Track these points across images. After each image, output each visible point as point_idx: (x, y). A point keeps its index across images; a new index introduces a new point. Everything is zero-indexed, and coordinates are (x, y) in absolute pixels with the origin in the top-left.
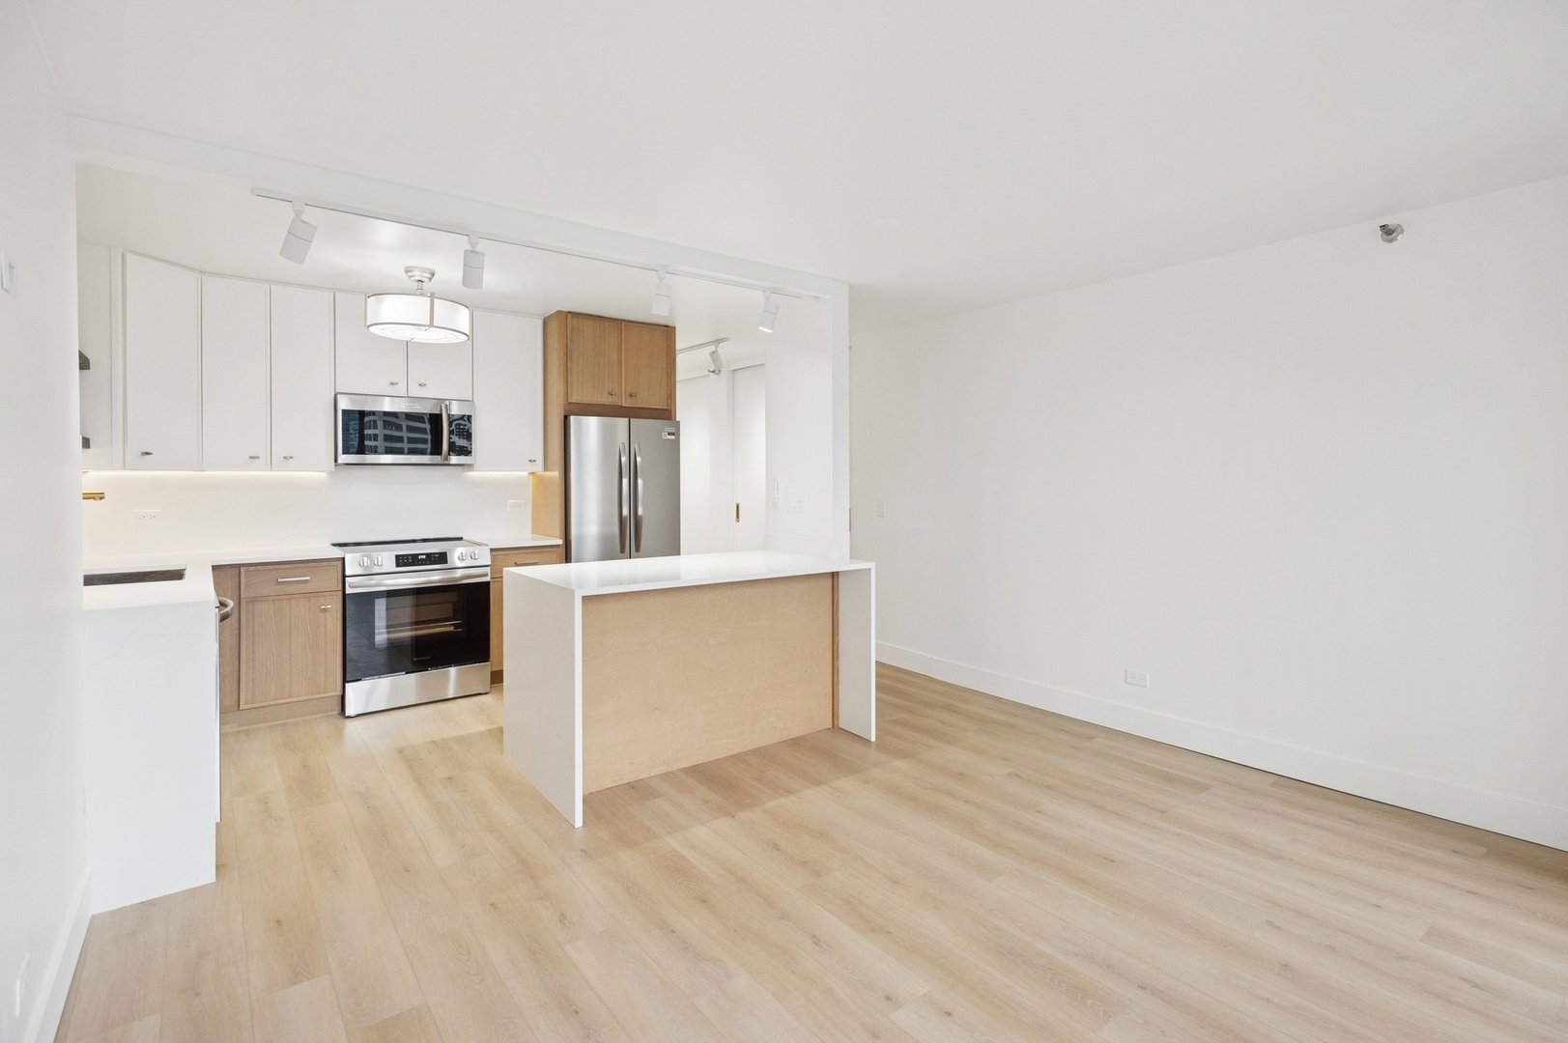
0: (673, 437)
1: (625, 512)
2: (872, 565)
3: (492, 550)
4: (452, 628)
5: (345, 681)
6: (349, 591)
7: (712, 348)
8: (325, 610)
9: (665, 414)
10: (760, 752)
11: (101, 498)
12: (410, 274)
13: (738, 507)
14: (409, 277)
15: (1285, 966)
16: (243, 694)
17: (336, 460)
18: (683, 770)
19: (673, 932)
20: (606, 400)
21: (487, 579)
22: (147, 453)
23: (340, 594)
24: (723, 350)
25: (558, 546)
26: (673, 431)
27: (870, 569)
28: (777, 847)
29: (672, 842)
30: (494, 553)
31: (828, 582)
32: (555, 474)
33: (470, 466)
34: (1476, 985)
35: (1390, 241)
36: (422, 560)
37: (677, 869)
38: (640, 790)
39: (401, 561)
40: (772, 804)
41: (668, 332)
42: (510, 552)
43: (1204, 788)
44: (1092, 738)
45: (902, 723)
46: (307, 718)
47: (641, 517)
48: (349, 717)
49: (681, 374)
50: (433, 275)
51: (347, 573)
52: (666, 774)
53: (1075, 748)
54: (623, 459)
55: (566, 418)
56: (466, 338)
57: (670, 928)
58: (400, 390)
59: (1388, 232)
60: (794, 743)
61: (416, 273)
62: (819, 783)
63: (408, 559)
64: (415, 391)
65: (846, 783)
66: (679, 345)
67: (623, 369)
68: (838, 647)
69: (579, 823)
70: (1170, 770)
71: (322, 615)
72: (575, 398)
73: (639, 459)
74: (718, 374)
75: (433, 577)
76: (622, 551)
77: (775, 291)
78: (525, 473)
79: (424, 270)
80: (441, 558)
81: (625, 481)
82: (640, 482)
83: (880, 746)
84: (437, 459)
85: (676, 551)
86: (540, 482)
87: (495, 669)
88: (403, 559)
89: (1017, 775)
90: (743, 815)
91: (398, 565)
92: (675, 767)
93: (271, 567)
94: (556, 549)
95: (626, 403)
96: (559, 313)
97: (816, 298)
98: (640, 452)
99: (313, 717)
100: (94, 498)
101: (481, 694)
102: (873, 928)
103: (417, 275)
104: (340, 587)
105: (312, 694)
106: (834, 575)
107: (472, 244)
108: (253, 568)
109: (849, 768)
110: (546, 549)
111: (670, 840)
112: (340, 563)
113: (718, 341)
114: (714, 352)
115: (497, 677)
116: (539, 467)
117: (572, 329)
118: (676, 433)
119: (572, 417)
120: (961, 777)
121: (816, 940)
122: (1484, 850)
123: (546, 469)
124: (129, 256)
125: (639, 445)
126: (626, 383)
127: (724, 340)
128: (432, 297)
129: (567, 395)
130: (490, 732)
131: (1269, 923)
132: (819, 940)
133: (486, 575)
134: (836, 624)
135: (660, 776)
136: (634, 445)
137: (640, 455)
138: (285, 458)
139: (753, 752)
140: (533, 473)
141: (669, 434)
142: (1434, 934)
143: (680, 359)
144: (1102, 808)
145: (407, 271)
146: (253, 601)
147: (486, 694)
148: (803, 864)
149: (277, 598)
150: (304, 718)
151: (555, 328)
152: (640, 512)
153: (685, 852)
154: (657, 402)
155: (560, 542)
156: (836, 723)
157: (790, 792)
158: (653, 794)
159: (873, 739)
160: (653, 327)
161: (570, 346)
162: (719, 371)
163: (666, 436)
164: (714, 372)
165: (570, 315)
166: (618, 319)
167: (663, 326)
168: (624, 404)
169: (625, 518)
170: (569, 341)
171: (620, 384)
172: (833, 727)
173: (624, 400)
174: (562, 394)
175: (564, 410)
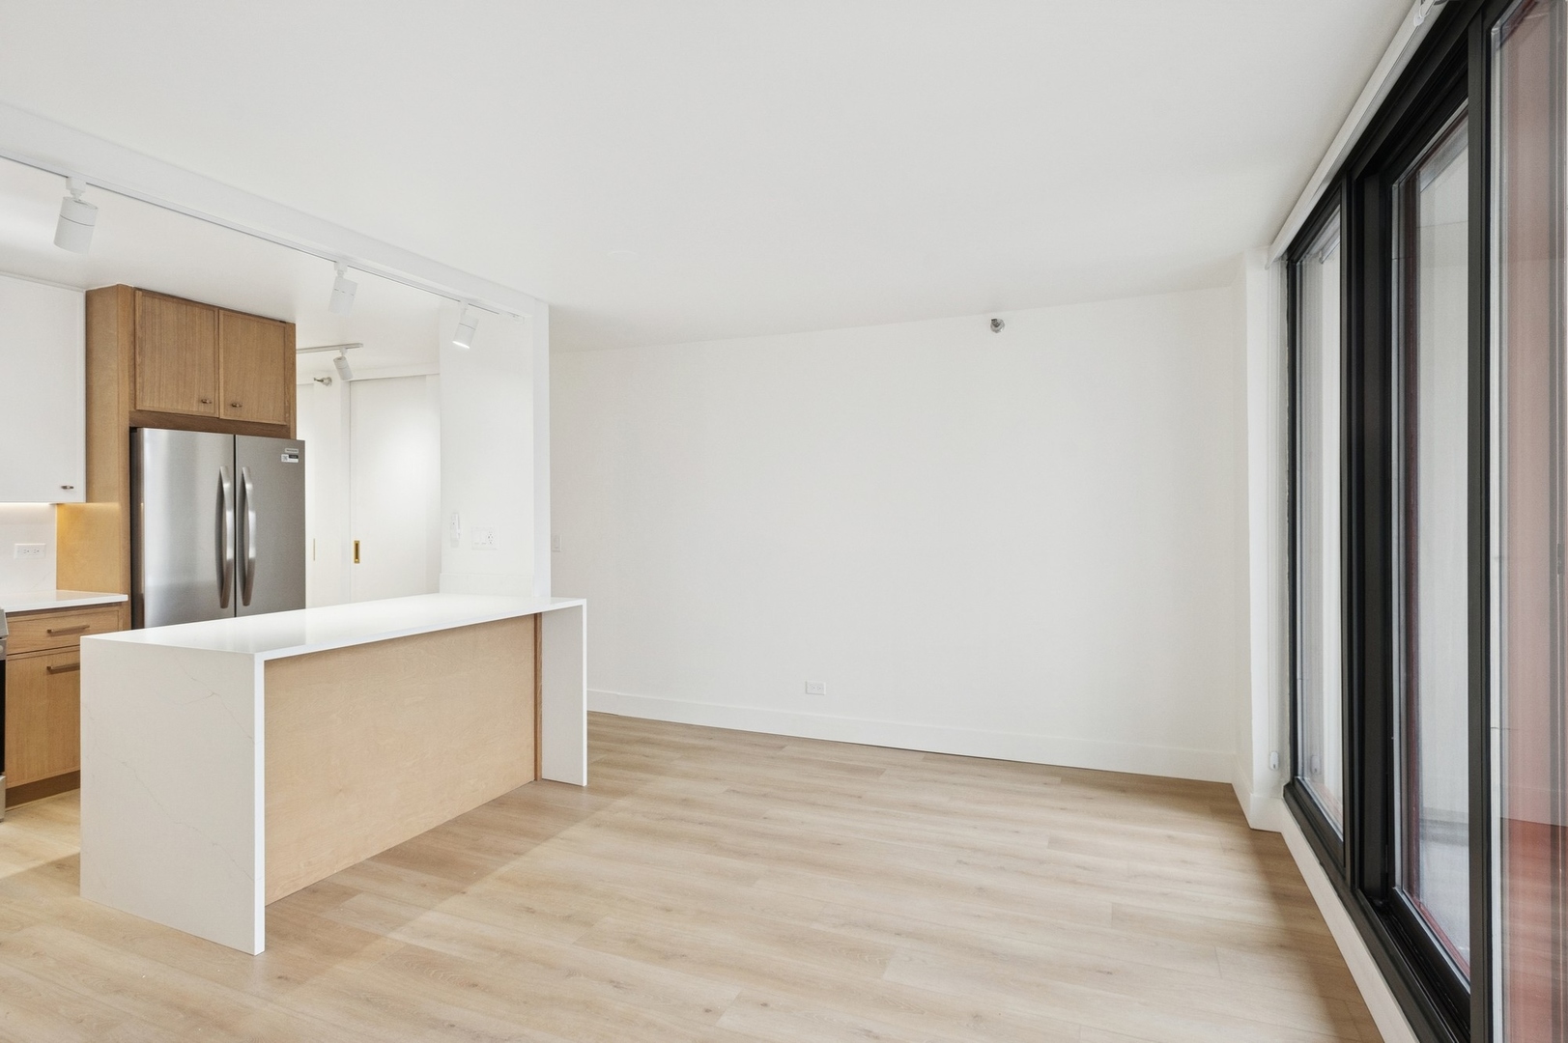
0: (296, 460)
1: (229, 554)
2: (583, 602)
3: (7, 615)
7: (337, 354)
9: (282, 431)
10: (463, 820)
13: (357, 545)
15: (981, 889)
18: (373, 858)
19: (453, 1026)
20: (196, 409)
24: (351, 356)
25: (119, 604)
26: (297, 452)
27: (580, 606)
28: (530, 911)
29: (399, 937)
30: (11, 618)
31: (531, 625)
32: (114, 507)
34: (1085, 869)
35: (997, 331)
37: (421, 963)
38: (323, 893)
40: (504, 870)
41: (285, 330)
42: (37, 616)
43: (879, 772)
44: (782, 747)
45: (607, 764)
47: (251, 563)
49: (299, 380)
52: (353, 868)
53: (772, 758)
54: (227, 486)
55: (135, 430)
57: (446, 1024)
59: (996, 324)
60: (499, 803)
62: (547, 838)
65: (578, 831)
67: (222, 371)
68: (541, 693)
69: (259, 947)
70: (851, 763)
72: (148, 404)
73: (248, 486)
74: (327, 384)
76: (224, 604)
77: (472, 303)
78: (46, 505)
81: (229, 515)
82: (251, 516)
83: (592, 788)
85: (299, 603)
86: (77, 518)
87: (10, 786)
89: (734, 791)
90: (474, 889)
92: (363, 857)
94: (116, 608)
95: (225, 415)
96: (119, 289)
97: (514, 315)
98: (250, 476)
102: (666, 956)
106: (537, 617)
107: (73, 191)
109: (572, 817)
110: (101, 610)
111: (396, 936)
113: (348, 346)
114: (340, 359)
116: (78, 497)
117: (144, 311)
118: (300, 456)
119: (143, 430)
120: (685, 802)
121: (616, 985)
122: (1059, 779)
123: (89, 498)
125: (249, 470)
126: (225, 390)
127: (356, 345)
129: (134, 399)
131: (960, 862)
132: (618, 983)
134: (538, 668)
135: (345, 871)
136: (242, 469)
137: (251, 481)
139: (455, 821)
140: (61, 505)
141: (290, 456)
142: (1054, 842)
143: (301, 360)
144: (813, 804)
147: (3, 821)
148: (568, 918)
151: (109, 306)
152: (252, 553)
153: (424, 944)
154: (271, 416)
155: (125, 598)
156: (539, 774)
157: (518, 854)
158: (347, 893)
159: (585, 784)
160: (265, 321)
161: (139, 334)
162: (330, 379)
163: (285, 458)
164: (322, 381)
165: (139, 294)
166: (214, 306)
167: (281, 321)
168: (222, 417)
169: (229, 563)
170: (138, 327)
171: (216, 388)
172: (536, 779)
173: (222, 411)
174: (126, 397)
175: (131, 420)
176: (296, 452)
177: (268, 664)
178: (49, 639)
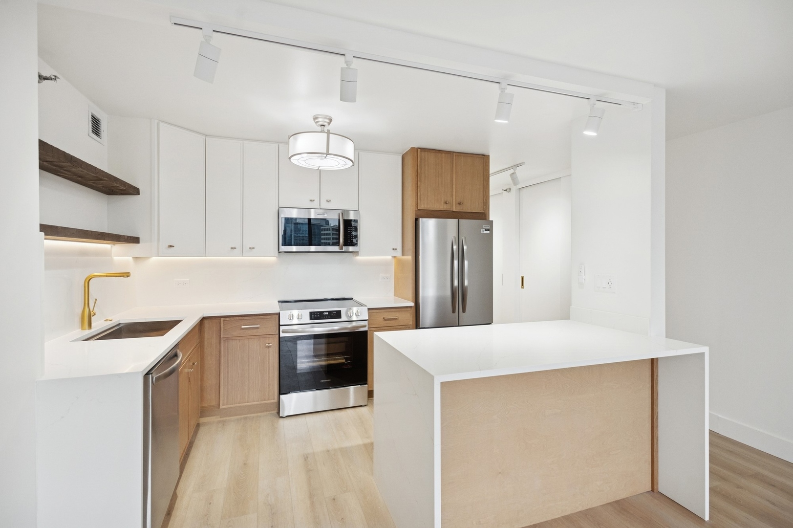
0: (488, 232)
1: (456, 283)
2: (705, 350)
3: (369, 309)
4: (344, 361)
5: (280, 393)
6: (282, 335)
7: (512, 171)
8: (269, 347)
9: (482, 216)
11: (128, 276)
12: (316, 121)
13: (523, 279)
14: (316, 123)
16: (221, 398)
17: (279, 250)
20: (442, 207)
21: (366, 329)
22: (171, 246)
23: (277, 336)
24: (519, 172)
25: (411, 307)
27: (703, 354)
30: (370, 311)
32: (409, 258)
33: (356, 253)
36: (326, 315)
39: (314, 316)
41: (484, 159)
42: (380, 311)
46: (259, 414)
47: (466, 288)
48: (281, 417)
49: (492, 192)
50: (331, 120)
51: (281, 324)
54: (455, 247)
55: (417, 220)
56: (352, 164)
58: (316, 204)
61: (320, 119)
63: (317, 315)
64: (325, 205)
66: (492, 170)
67: (454, 186)
68: (657, 418)
71: (267, 349)
72: (423, 206)
73: (465, 247)
74: (509, 192)
75: (334, 327)
76: (454, 311)
77: (600, 99)
78: (390, 257)
79: (325, 117)
80: (337, 314)
81: (456, 262)
82: (466, 263)
83: (714, 523)
84: (336, 248)
86: (399, 263)
87: (370, 389)
88: (314, 315)
91: (311, 319)
93: (238, 318)
94: (409, 309)
95: (456, 209)
96: (412, 149)
98: (466, 242)
99: (263, 414)
100: (123, 276)
101: (361, 406)
103: (321, 121)
104: (277, 332)
105: (261, 401)
106: (654, 363)
108: (228, 319)
110: (404, 309)
112: (277, 316)
113: (517, 166)
114: (513, 174)
115: (371, 394)
116: (399, 253)
117: (421, 159)
118: (490, 229)
119: (420, 219)
123: (403, 254)
124: (161, 124)
125: (465, 239)
126: (456, 196)
127: (521, 164)
128: (328, 133)
129: (417, 205)
130: (365, 445)
133: (365, 326)
134: (655, 397)
136: (462, 238)
137: (466, 244)
138: (250, 248)
140: (395, 257)
141: (486, 230)
143: (492, 179)
145: (315, 119)
146: (227, 339)
147: (365, 406)
149: (241, 338)
150: (256, 415)
151: (409, 161)
152: (466, 283)
154: (478, 209)
155: (412, 304)
156: (655, 487)
159: (707, 518)
160: (475, 156)
161: (419, 171)
162: (510, 189)
163: (483, 231)
164: (506, 190)
165: (419, 150)
166: (451, 152)
167: (482, 155)
168: (454, 210)
169: (456, 287)
170: (419, 168)
171: (452, 196)
172: (653, 490)
173: (454, 207)
174: (414, 204)
175: (416, 215)
176: (488, 227)
177: (443, 384)
178: (384, 322)
